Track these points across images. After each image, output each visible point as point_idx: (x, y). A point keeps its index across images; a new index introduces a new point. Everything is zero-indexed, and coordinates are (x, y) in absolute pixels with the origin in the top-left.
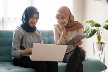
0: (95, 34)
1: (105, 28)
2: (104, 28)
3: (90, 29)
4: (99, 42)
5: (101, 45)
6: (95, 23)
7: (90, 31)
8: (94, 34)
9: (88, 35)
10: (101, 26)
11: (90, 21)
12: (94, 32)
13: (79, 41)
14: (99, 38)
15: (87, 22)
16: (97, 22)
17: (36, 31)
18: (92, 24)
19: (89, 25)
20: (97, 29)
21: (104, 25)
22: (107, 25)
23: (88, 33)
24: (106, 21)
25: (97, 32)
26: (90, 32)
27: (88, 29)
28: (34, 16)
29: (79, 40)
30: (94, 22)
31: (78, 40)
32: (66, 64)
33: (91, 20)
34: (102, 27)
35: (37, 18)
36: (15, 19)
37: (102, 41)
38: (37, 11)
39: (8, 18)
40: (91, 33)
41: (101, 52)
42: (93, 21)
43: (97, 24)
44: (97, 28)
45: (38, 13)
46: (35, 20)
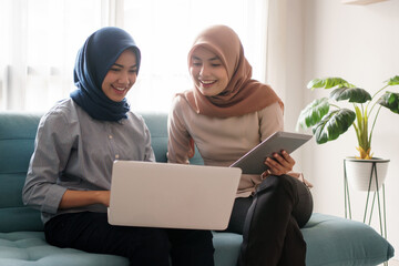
0: (351, 128)
1: (387, 106)
2: (382, 104)
3: (332, 109)
4: (363, 157)
5: (372, 168)
6: (351, 88)
7: (330, 116)
8: (345, 129)
9: (326, 131)
10: (370, 99)
11: (330, 80)
12: (345, 121)
13: (280, 159)
14: (365, 143)
15: (319, 85)
16: (356, 82)
17: (126, 117)
18: (337, 90)
19: (328, 95)
20: (357, 109)
21: (383, 93)
22: (394, 95)
23: (324, 124)
24: (392, 80)
25: (356, 122)
26: (332, 121)
27: (324, 110)
28: (120, 62)
29: (282, 156)
30: (346, 85)
31: (276, 155)
32: (241, 237)
33: (335, 75)
34: (375, 100)
35: (134, 70)
36: (53, 72)
37: (375, 152)
38: (132, 44)
39: (29, 68)
40: (334, 125)
41: (372, 193)
42: (340, 81)
43: (359, 90)
44: (359, 105)
45: (135, 52)
46: (126, 78)
